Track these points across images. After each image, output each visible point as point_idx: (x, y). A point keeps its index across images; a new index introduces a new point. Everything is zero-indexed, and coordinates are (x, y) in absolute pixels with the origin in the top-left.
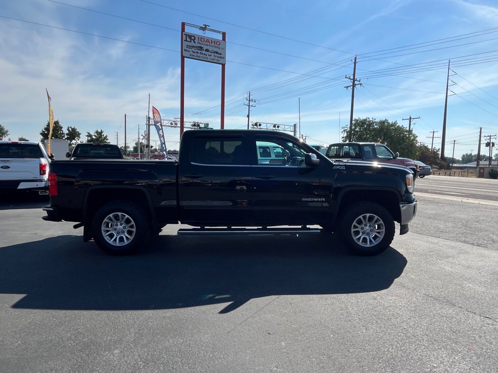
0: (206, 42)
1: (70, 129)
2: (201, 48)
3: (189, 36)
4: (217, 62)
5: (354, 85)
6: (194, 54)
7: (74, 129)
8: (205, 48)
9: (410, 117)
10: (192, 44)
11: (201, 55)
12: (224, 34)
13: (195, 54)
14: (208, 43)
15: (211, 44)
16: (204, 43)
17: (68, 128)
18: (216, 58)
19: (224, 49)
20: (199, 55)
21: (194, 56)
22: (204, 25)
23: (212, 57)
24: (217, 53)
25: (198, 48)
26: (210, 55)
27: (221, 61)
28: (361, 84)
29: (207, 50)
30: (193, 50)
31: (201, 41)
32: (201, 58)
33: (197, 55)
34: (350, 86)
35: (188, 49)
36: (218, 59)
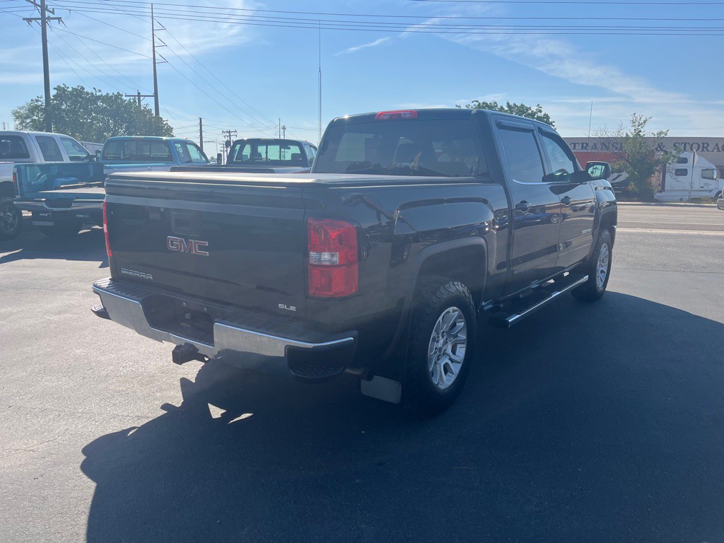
5: (44, 21)
9: (139, 93)
28: (59, 19)
34: (35, 19)
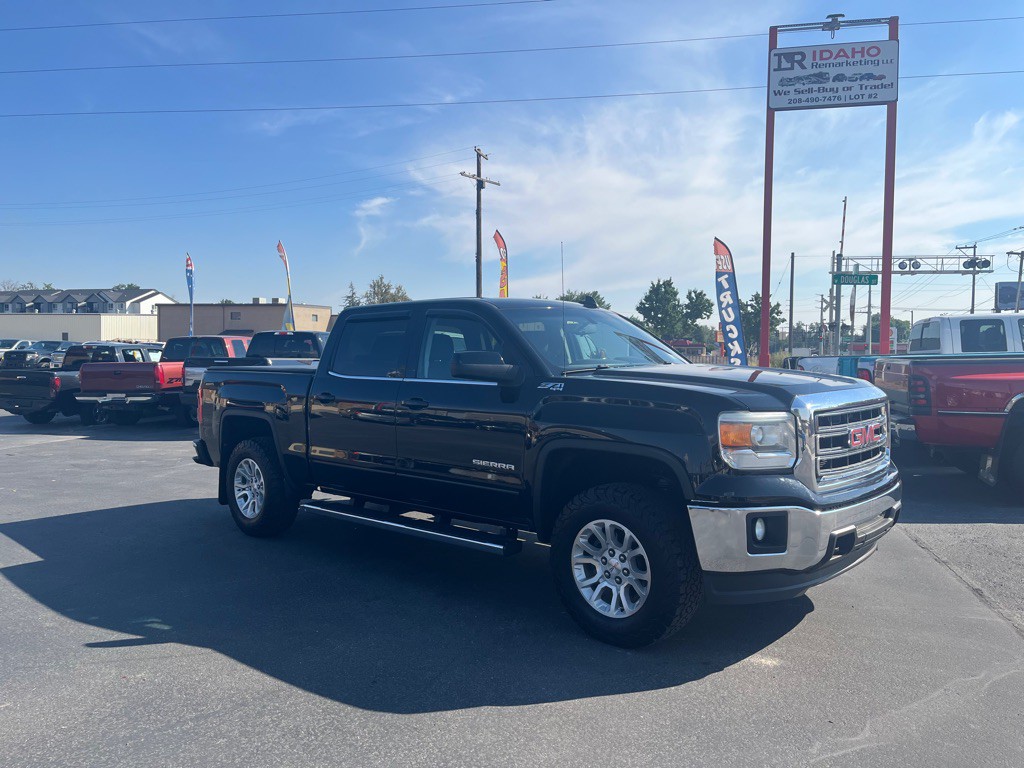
0: (838, 56)
1: (693, 295)
2: (821, 77)
3: (785, 55)
4: (872, 100)
6: (801, 96)
7: (701, 293)
8: (833, 72)
10: (798, 71)
11: (820, 96)
12: (893, 23)
13: (803, 97)
14: (844, 59)
15: (851, 60)
16: (831, 61)
17: (690, 293)
18: (869, 91)
19: (894, 62)
20: (814, 95)
21: (800, 101)
22: (828, 17)
23: (856, 90)
24: (870, 76)
25: (813, 79)
26: (849, 89)
27: (882, 94)
29: (839, 78)
30: (798, 86)
31: (822, 59)
32: (821, 103)
33: (810, 96)
35: (785, 89)
36: (873, 92)
